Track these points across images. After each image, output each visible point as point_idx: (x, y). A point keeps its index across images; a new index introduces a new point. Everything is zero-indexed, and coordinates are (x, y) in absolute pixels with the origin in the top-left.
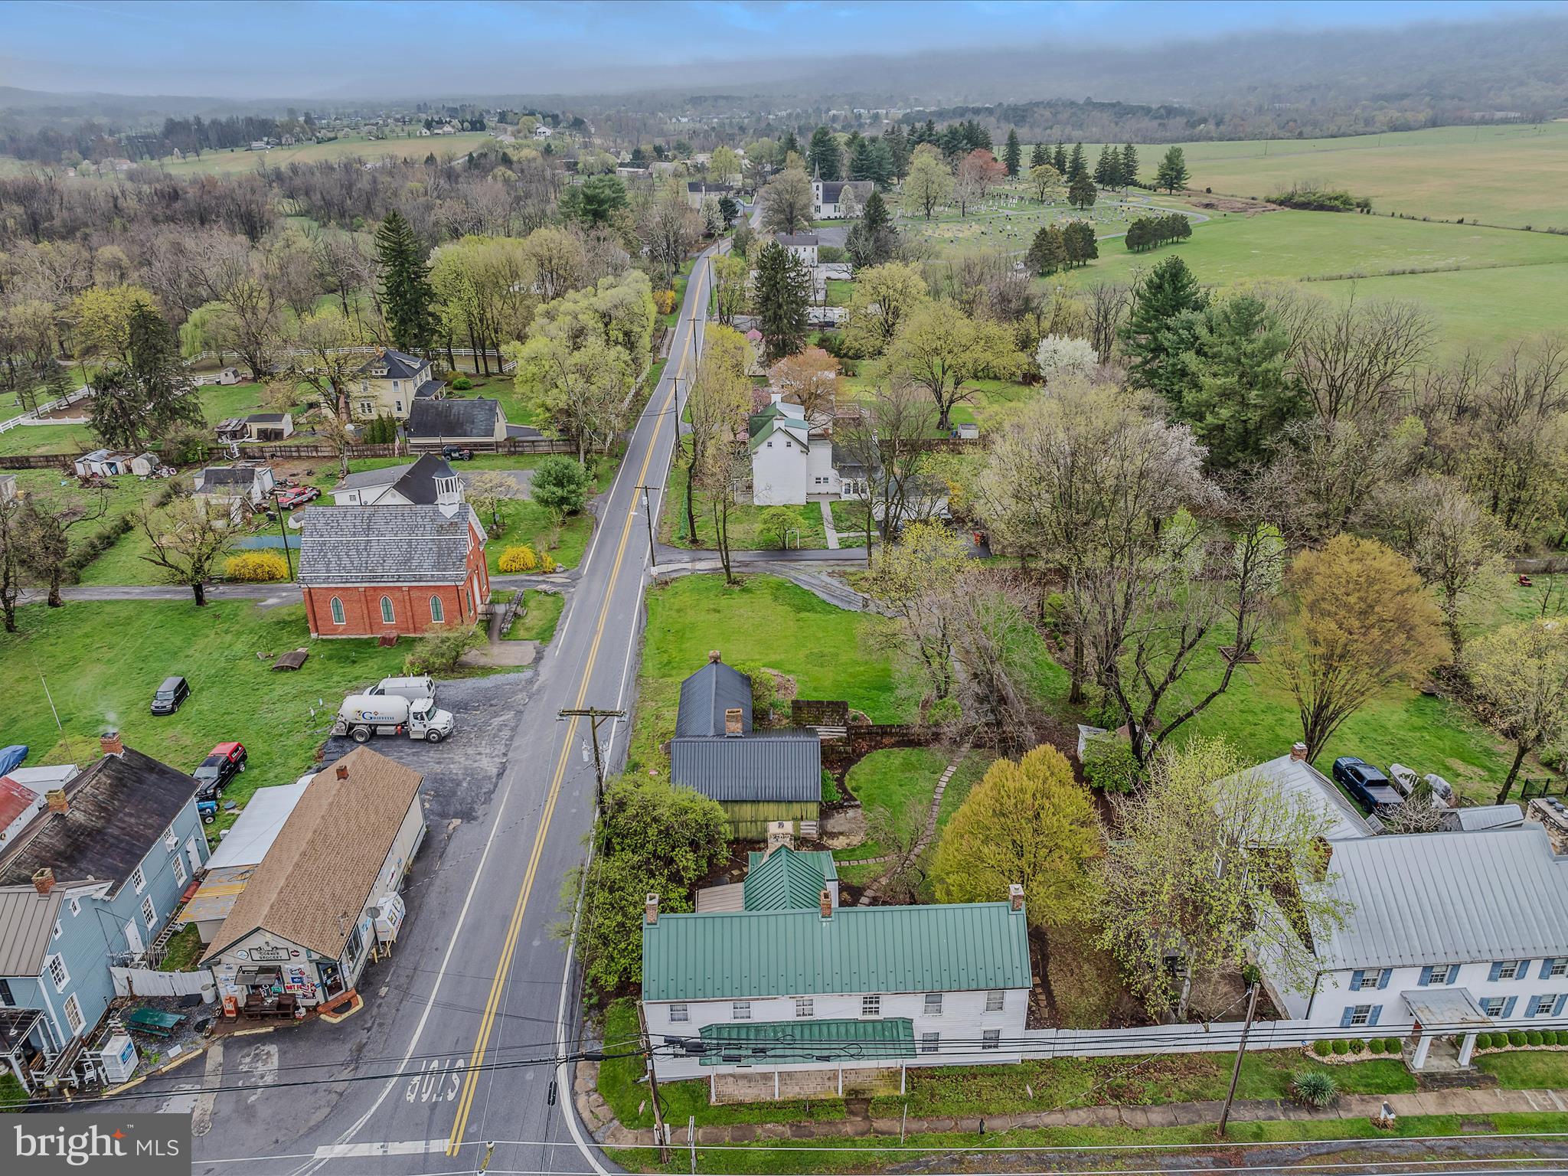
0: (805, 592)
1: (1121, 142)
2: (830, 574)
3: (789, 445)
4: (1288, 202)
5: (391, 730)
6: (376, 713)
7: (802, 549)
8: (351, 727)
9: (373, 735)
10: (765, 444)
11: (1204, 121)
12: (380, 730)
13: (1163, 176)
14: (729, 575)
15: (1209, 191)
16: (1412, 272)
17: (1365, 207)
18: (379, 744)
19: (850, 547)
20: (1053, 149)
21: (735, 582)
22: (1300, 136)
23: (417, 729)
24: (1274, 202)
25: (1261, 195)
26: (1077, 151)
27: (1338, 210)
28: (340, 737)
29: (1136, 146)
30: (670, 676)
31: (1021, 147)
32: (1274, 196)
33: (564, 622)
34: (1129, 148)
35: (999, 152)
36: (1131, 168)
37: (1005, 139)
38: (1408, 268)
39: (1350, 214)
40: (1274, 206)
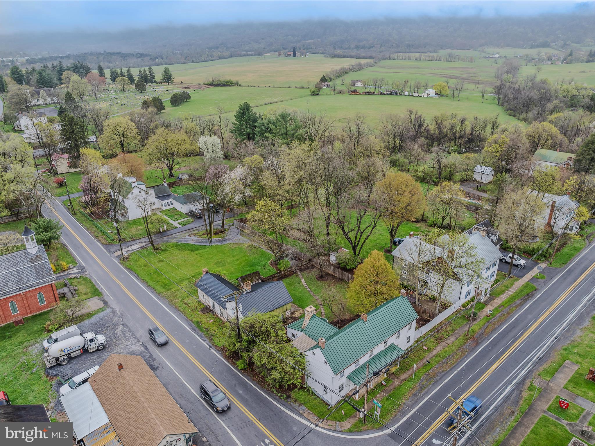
0: (187, 244)
1: (146, 66)
2: (190, 235)
3: (140, 192)
4: (211, 84)
5: (79, 352)
6: (70, 347)
7: (168, 230)
8: (57, 359)
9: (70, 358)
10: (131, 194)
11: (157, 58)
12: (73, 355)
13: (164, 78)
14: (154, 247)
15: (182, 82)
16: (271, 103)
17: (237, 83)
18: (75, 361)
19: (185, 225)
20: (118, 70)
21: (157, 249)
22: (193, 62)
23: (92, 347)
24: (207, 85)
25: (202, 83)
26: (129, 71)
27: (230, 86)
28: (54, 366)
29: (152, 67)
30: (171, 289)
31: (105, 71)
32: (206, 83)
33: (99, 286)
34: (150, 68)
35: (95, 72)
36: (152, 76)
37: (96, 66)
38: (269, 102)
39: (234, 87)
40: (208, 86)
